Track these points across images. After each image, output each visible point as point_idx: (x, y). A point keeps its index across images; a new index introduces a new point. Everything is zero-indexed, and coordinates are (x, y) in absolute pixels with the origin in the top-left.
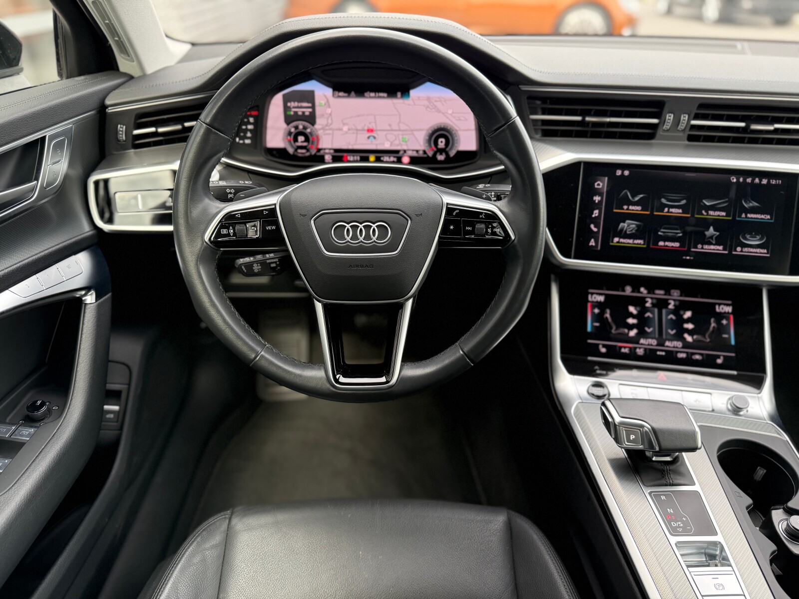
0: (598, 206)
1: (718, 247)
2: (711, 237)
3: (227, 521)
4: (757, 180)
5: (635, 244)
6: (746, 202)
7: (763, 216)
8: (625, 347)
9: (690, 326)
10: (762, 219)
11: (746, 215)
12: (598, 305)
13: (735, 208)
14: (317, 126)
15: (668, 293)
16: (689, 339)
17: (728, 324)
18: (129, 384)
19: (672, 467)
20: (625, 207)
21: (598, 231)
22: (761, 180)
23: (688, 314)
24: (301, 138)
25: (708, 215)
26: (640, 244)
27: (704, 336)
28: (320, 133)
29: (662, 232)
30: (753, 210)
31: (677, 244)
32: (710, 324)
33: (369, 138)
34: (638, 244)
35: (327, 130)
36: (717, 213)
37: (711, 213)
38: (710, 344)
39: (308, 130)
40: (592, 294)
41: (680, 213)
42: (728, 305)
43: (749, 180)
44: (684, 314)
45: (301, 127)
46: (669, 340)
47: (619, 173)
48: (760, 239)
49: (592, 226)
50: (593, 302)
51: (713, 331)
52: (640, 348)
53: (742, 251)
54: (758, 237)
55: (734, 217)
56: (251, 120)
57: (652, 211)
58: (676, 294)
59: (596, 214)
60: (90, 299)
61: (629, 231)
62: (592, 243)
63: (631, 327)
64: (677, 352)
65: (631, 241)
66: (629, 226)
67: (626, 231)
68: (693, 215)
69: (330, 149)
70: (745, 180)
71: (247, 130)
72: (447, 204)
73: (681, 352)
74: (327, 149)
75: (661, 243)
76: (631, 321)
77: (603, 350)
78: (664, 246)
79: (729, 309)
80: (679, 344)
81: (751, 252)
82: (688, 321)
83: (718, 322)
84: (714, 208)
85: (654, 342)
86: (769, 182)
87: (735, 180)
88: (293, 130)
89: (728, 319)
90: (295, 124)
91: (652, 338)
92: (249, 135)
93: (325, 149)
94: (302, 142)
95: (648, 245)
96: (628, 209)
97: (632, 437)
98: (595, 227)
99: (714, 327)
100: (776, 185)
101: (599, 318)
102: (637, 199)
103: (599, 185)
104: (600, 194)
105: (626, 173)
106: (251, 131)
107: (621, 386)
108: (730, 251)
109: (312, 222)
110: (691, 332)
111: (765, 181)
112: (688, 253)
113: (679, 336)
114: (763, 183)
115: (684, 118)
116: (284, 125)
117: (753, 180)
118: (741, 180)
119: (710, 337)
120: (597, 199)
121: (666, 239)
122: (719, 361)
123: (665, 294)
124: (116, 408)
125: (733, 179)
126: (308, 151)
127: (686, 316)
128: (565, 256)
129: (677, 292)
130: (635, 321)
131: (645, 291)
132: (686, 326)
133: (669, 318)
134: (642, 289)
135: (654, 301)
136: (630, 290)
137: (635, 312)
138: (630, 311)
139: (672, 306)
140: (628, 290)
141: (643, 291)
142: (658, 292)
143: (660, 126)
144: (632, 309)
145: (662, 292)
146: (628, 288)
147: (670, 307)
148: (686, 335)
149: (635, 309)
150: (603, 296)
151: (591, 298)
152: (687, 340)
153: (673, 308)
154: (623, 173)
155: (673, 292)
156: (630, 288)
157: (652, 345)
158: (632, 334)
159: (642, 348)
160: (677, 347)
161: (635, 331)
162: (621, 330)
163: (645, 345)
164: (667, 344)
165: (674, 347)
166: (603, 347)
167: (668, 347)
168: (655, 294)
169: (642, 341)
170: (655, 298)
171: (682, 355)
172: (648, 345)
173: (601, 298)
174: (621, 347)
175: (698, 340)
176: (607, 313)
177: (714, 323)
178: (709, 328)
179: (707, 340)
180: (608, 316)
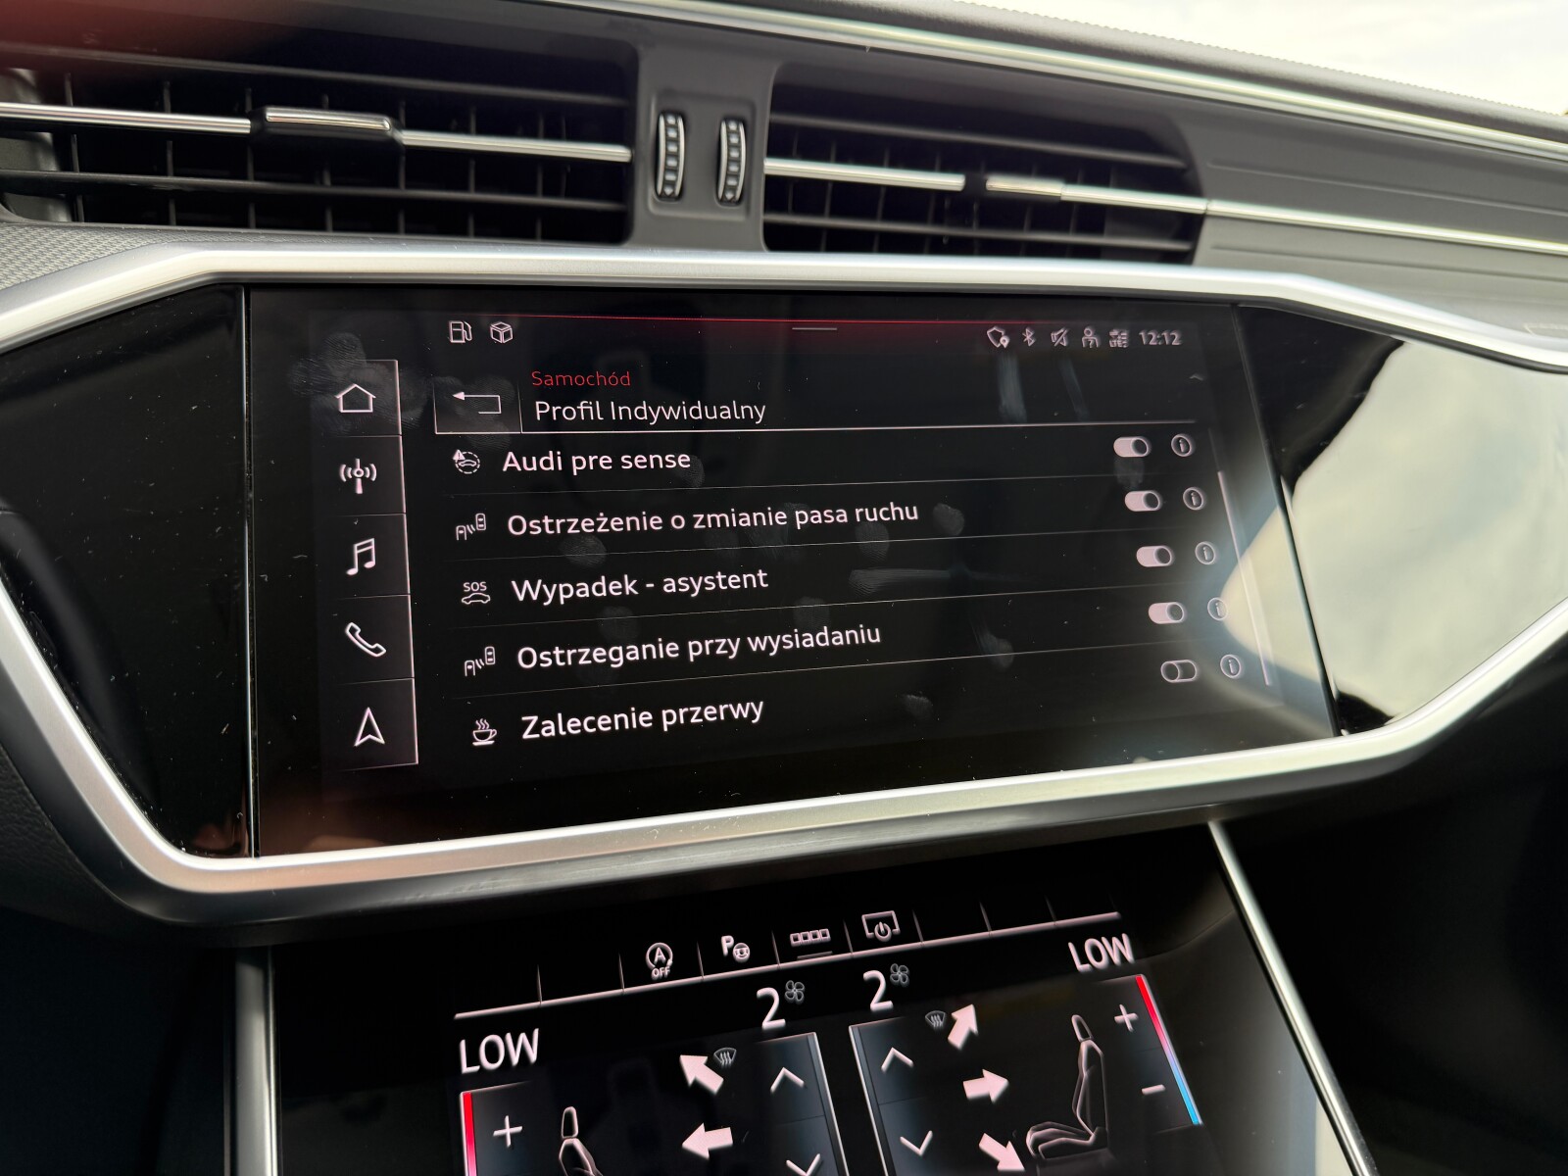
0: (368, 513)
4: (1090, 337)
9: (989, 1086)
12: (512, 1086)
15: (847, 933)
16: (1007, 1159)
17: (1145, 1025)
21: (393, 662)
22: (1103, 336)
23: (965, 1022)
38: (1105, 1155)
40: (475, 1031)
42: (1108, 931)
43: (1059, 338)
44: (950, 1023)
47: (462, 333)
49: (354, 633)
58: (882, 927)
59: (365, 557)
62: (369, 731)
70: (1043, 338)
79: (1119, 949)
82: (974, 1058)
83: (1103, 1028)
86: (1134, 338)
87: (1005, 341)
89: (1136, 1002)
98: (372, 633)
99: (1091, 1050)
100: (1164, 349)
103: (354, 400)
104: (373, 449)
105: (502, 331)
110: (1004, 1120)
111: (1120, 339)
113: (959, 1162)
114: (1113, 344)
115: (734, 140)
117: (1074, 338)
118: (1029, 337)
119: (1095, 1119)
120: (358, 474)
123: (837, 945)
125: (997, 336)
127: (957, 1038)
128: (193, 849)
129: (888, 921)
130: (723, 1138)
131: (742, 952)
132: (973, 1089)
133: (885, 1066)
134: (727, 942)
135: (795, 991)
136: (670, 962)
137: (713, 1082)
138: (690, 1081)
139: (883, 999)
140: (661, 964)
141: (730, 950)
142: (799, 939)
143: (642, 173)
144: (695, 1068)
145: (822, 935)
146: (660, 955)
147: (876, 1005)
148: (988, 1144)
149: (712, 1065)
150: (536, 1032)
151: (473, 1059)
152: (1001, 1167)
153: (889, 1004)
154: (481, 333)
155: (872, 924)
156: (667, 957)
168: (789, 953)
170: (796, 974)
173: (525, 1047)
175: (1044, 1150)
176: (569, 1132)
177: (1085, 1036)
178: (1076, 1070)
179: (1087, 1136)
180: (578, 1144)
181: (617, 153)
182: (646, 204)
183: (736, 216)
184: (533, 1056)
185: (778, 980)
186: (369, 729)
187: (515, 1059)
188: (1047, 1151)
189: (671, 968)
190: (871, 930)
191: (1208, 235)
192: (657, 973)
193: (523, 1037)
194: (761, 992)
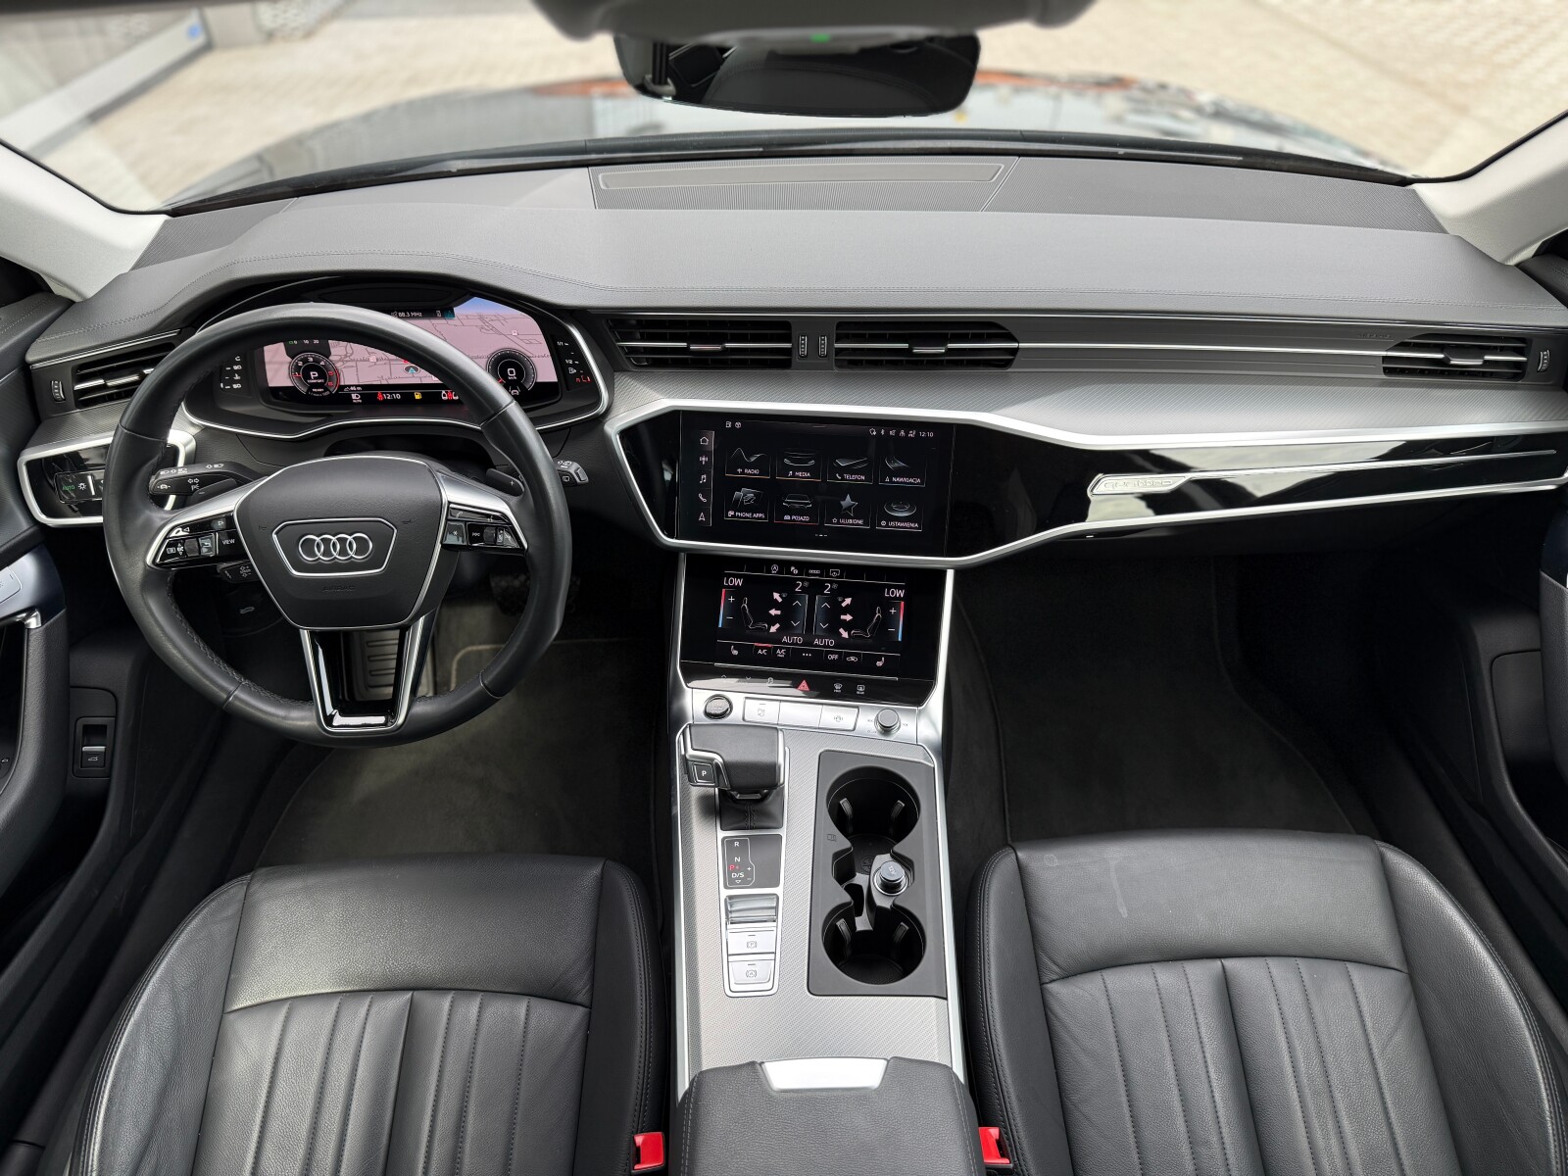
0: (703, 469)
1: (857, 521)
2: (849, 508)
3: (245, 887)
4: (902, 433)
5: (754, 518)
6: (889, 462)
7: (912, 480)
8: (762, 648)
9: (848, 617)
10: (911, 483)
11: (891, 479)
12: (735, 591)
13: (876, 469)
14: (331, 358)
15: (824, 572)
16: (845, 635)
17: (897, 615)
18: (116, 717)
19: (758, 807)
20: (739, 470)
21: (708, 500)
22: (907, 433)
23: (848, 601)
24: (313, 374)
25: (843, 479)
26: (761, 518)
27: (865, 630)
28: (338, 365)
29: (787, 502)
30: (899, 473)
31: (806, 518)
32: (875, 614)
33: (407, 369)
34: (758, 518)
35: (347, 361)
36: (854, 477)
37: (847, 476)
38: (870, 641)
39: (322, 363)
40: (729, 576)
41: (808, 477)
42: (899, 588)
43: (893, 433)
44: (843, 601)
45: (311, 359)
46: (819, 637)
47: (729, 425)
48: (909, 510)
49: (700, 496)
50: (729, 587)
51: (876, 623)
52: (780, 649)
53: (887, 526)
54: (907, 507)
55: (876, 482)
56: (237, 359)
57: (773, 477)
58: (835, 573)
59: (704, 479)
60: (34, 622)
61: (746, 502)
62: (702, 518)
63: (773, 620)
64: (828, 653)
65: (749, 515)
66: (746, 494)
67: (742, 502)
68: (824, 480)
69: (356, 386)
70: (887, 433)
71: (235, 372)
72: (450, 503)
73: (833, 653)
74: (353, 386)
75: (787, 517)
76: (773, 612)
77: (735, 652)
78: (791, 520)
79: (901, 593)
80: (831, 642)
81: (899, 527)
83: (885, 611)
84: (849, 470)
85: (799, 640)
86: (917, 434)
87: (875, 433)
88: (300, 364)
89: (898, 608)
90: (302, 355)
91: (798, 635)
92: (237, 377)
93: (349, 386)
94: (315, 378)
95: (771, 519)
96: (743, 473)
97: (704, 773)
98: (704, 497)
99: (879, 618)
100: (925, 440)
101: (735, 609)
102: (753, 459)
103: (704, 441)
104: (707, 454)
105: (738, 425)
106: (237, 371)
107: (748, 701)
108: (873, 527)
109: (274, 536)
110: (847, 626)
111: (912, 434)
112: (820, 529)
113: (833, 631)
114: (910, 436)
115: (824, 341)
116: (289, 359)
117: (897, 433)
118: (883, 433)
119: (871, 632)
120: (704, 459)
121: (793, 512)
122: (879, 664)
123: (820, 575)
124: (101, 748)
125: (872, 432)
126: (326, 389)
127: (844, 605)
128: (668, 536)
129: (837, 572)
130: (779, 612)
131: (795, 571)
132: (842, 617)
133: (823, 606)
134: (792, 568)
135: (806, 584)
136: (776, 570)
137: (780, 600)
138: (774, 598)
139: (828, 591)
142: (811, 571)
143: (794, 352)
144: (776, 596)
145: (817, 572)
146: (775, 568)
147: (825, 592)
148: (841, 630)
149: (781, 596)
150: (742, 579)
151: (727, 582)
152: (843, 636)
153: (829, 593)
154: (733, 425)
155: (832, 571)
157: (797, 644)
158: (773, 629)
159: (784, 648)
160: (828, 647)
161: (777, 626)
162: (760, 625)
163: (787, 644)
164: (816, 642)
165: (824, 646)
166: (735, 649)
167: (817, 646)
168: (808, 574)
169: (785, 639)
170: (808, 580)
171: (832, 657)
172: (792, 644)
173: (739, 582)
174: (758, 648)
176: (745, 603)
177: (879, 612)
178: (872, 620)
179: (868, 635)
180: (746, 606)
181: (788, 345)
182: (796, 360)
183: (825, 361)
184: (740, 585)
185: (802, 580)
187: (736, 584)
188: (856, 636)
191: (1019, 353)
192: (773, 572)
194: (797, 582)
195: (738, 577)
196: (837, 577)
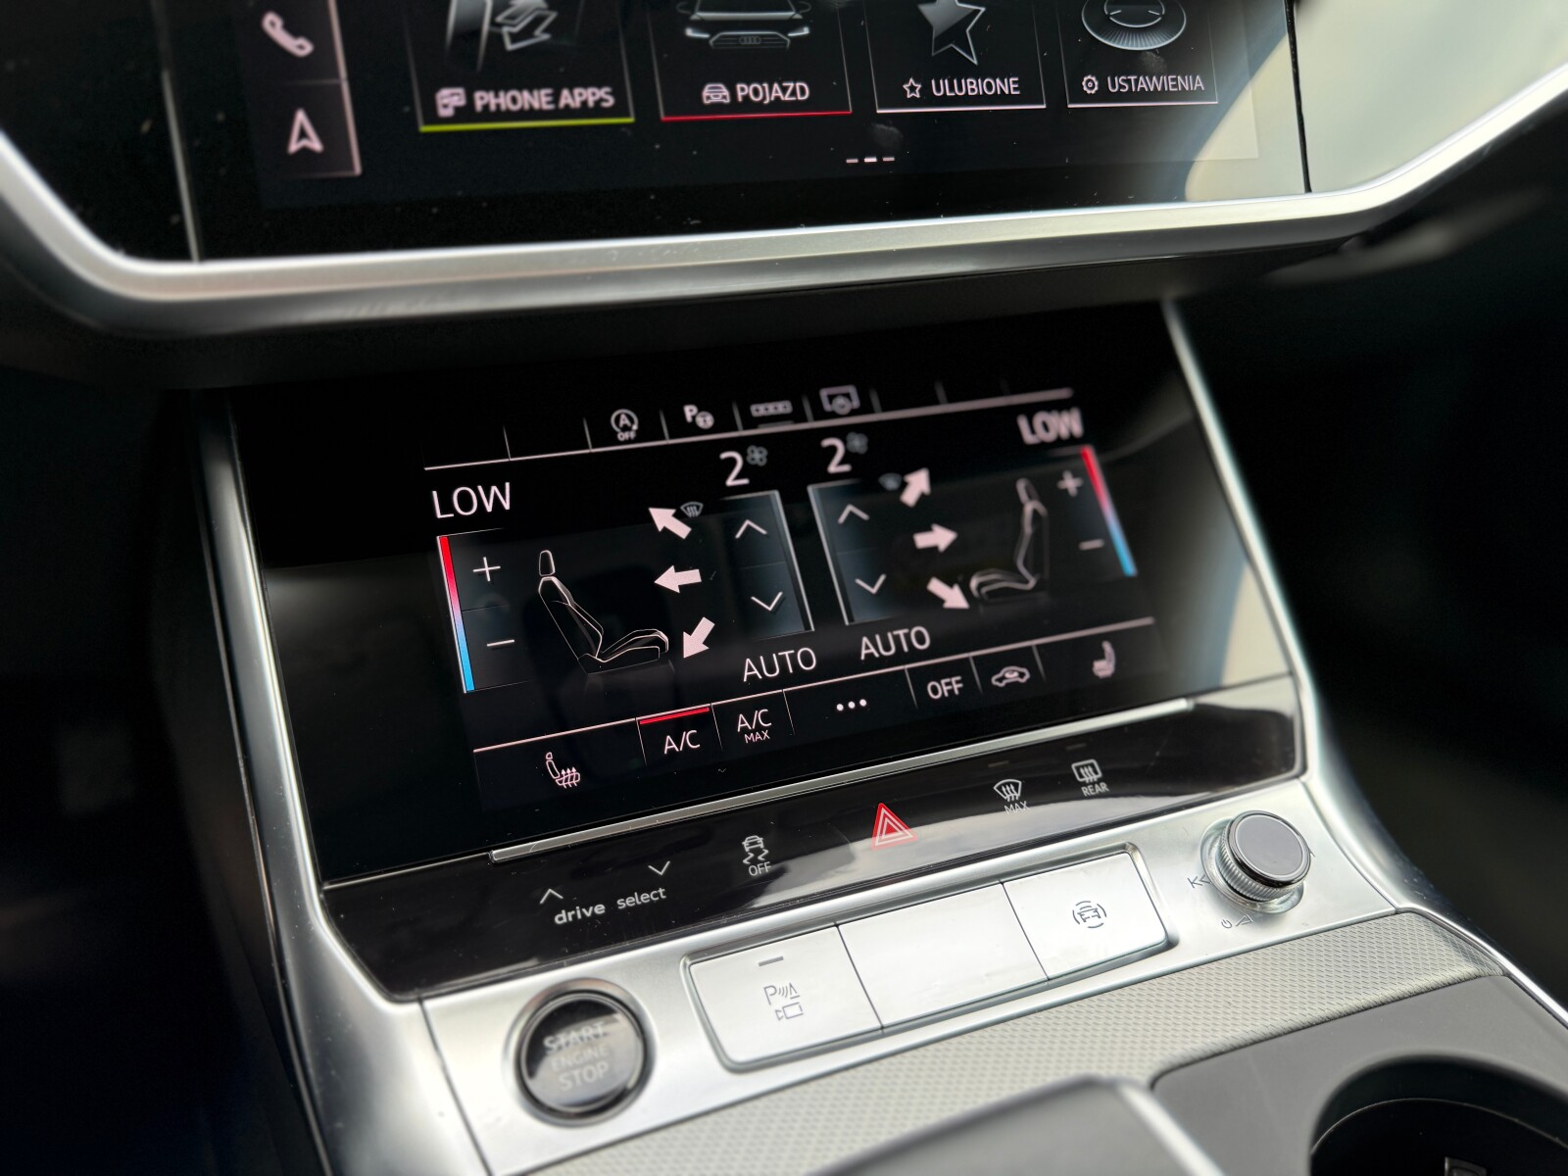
1: (998, 85)
2: (955, 32)
5: (568, 112)
8: (676, 728)
9: (940, 537)
12: (488, 532)
15: (807, 404)
16: (953, 598)
17: (1088, 490)
21: (324, 55)
23: (918, 484)
26: (598, 110)
27: (1011, 569)
29: (701, 25)
31: (798, 90)
32: (1020, 506)
34: (584, 111)
38: (1043, 598)
40: (446, 483)
42: (1060, 406)
44: (904, 485)
46: (870, 630)
48: (1166, 25)
49: (273, 25)
50: (457, 523)
51: (1037, 535)
52: (748, 709)
53: (1104, 93)
54: (1157, 13)
58: (842, 401)
61: (515, 38)
63: (680, 612)
64: (922, 677)
65: (540, 99)
67: (496, 39)
73: (938, 673)
75: (714, 94)
76: (672, 580)
77: (568, 778)
78: (735, 107)
79: (1069, 423)
80: (916, 635)
82: (926, 514)
83: (1048, 492)
85: (803, 657)
89: (1081, 470)
91: (794, 642)
95: (646, 109)
98: (292, 29)
99: (1035, 512)
101: (511, 603)
108: (1057, 100)
110: (950, 567)
112: (860, 132)
113: (909, 598)
119: (1033, 566)
121: (734, 66)
122: (1104, 668)
123: (797, 416)
127: (910, 497)
129: (847, 396)
130: (693, 576)
131: (706, 420)
132: (923, 540)
133: (842, 519)
134: (690, 411)
135: (758, 456)
136: (635, 427)
137: (682, 530)
138: (660, 528)
139: (842, 462)
140: (626, 429)
141: (694, 417)
142: (759, 410)
144: (663, 518)
145: (783, 407)
146: (625, 422)
147: (833, 468)
148: (936, 586)
149: (680, 516)
150: (507, 485)
151: (447, 506)
152: (947, 605)
153: (846, 468)
155: (831, 398)
156: (632, 421)
157: (800, 676)
158: (694, 643)
159: (758, 704)
160: (915, 655)
161: (705, 626)
162: (635, 643)
163: (768, 684)
164: (867, 648)
165: (900, 657)
166: (562, 765)
167: (872, 662)
168: (751, 422)
169: (750, 670)
170: (758, 441)
171: (945, 687)
172: (785, 679)
173: (498, 497)
174: (655, 732)
175: (988, 593)
176: (547, 571)
177: (1030, 497)
178: (1019, 527)
179: (1026, 582)
180: (555, 580)
184: (507, 506)
185: (741, 445)
186: (303, 135)
187: (489, 508)
188: (989, 593)
189: (637, 432)
190: (831, 402)
192: (623, 436)
193: (494, 489)
194: (724, 455)
195: (488, 478)
196: (853, 413)
